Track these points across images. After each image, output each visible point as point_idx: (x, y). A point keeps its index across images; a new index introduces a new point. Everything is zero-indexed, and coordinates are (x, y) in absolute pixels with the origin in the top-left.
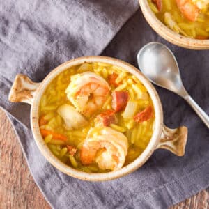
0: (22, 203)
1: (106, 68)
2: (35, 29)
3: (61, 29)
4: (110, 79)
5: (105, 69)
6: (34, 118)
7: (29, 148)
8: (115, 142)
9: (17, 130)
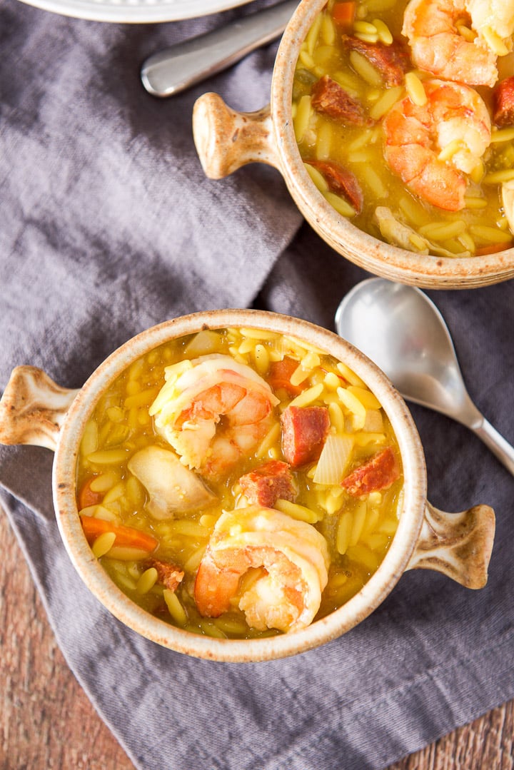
0: (34, 728)
1: (263, 342)
2: (66, 245)
3: (138, 244)
4: (276, 375)
5: (260, 347)
6: (61, 486)
7: (53, 572)
8: (291, 550)
9: (18, 523)
